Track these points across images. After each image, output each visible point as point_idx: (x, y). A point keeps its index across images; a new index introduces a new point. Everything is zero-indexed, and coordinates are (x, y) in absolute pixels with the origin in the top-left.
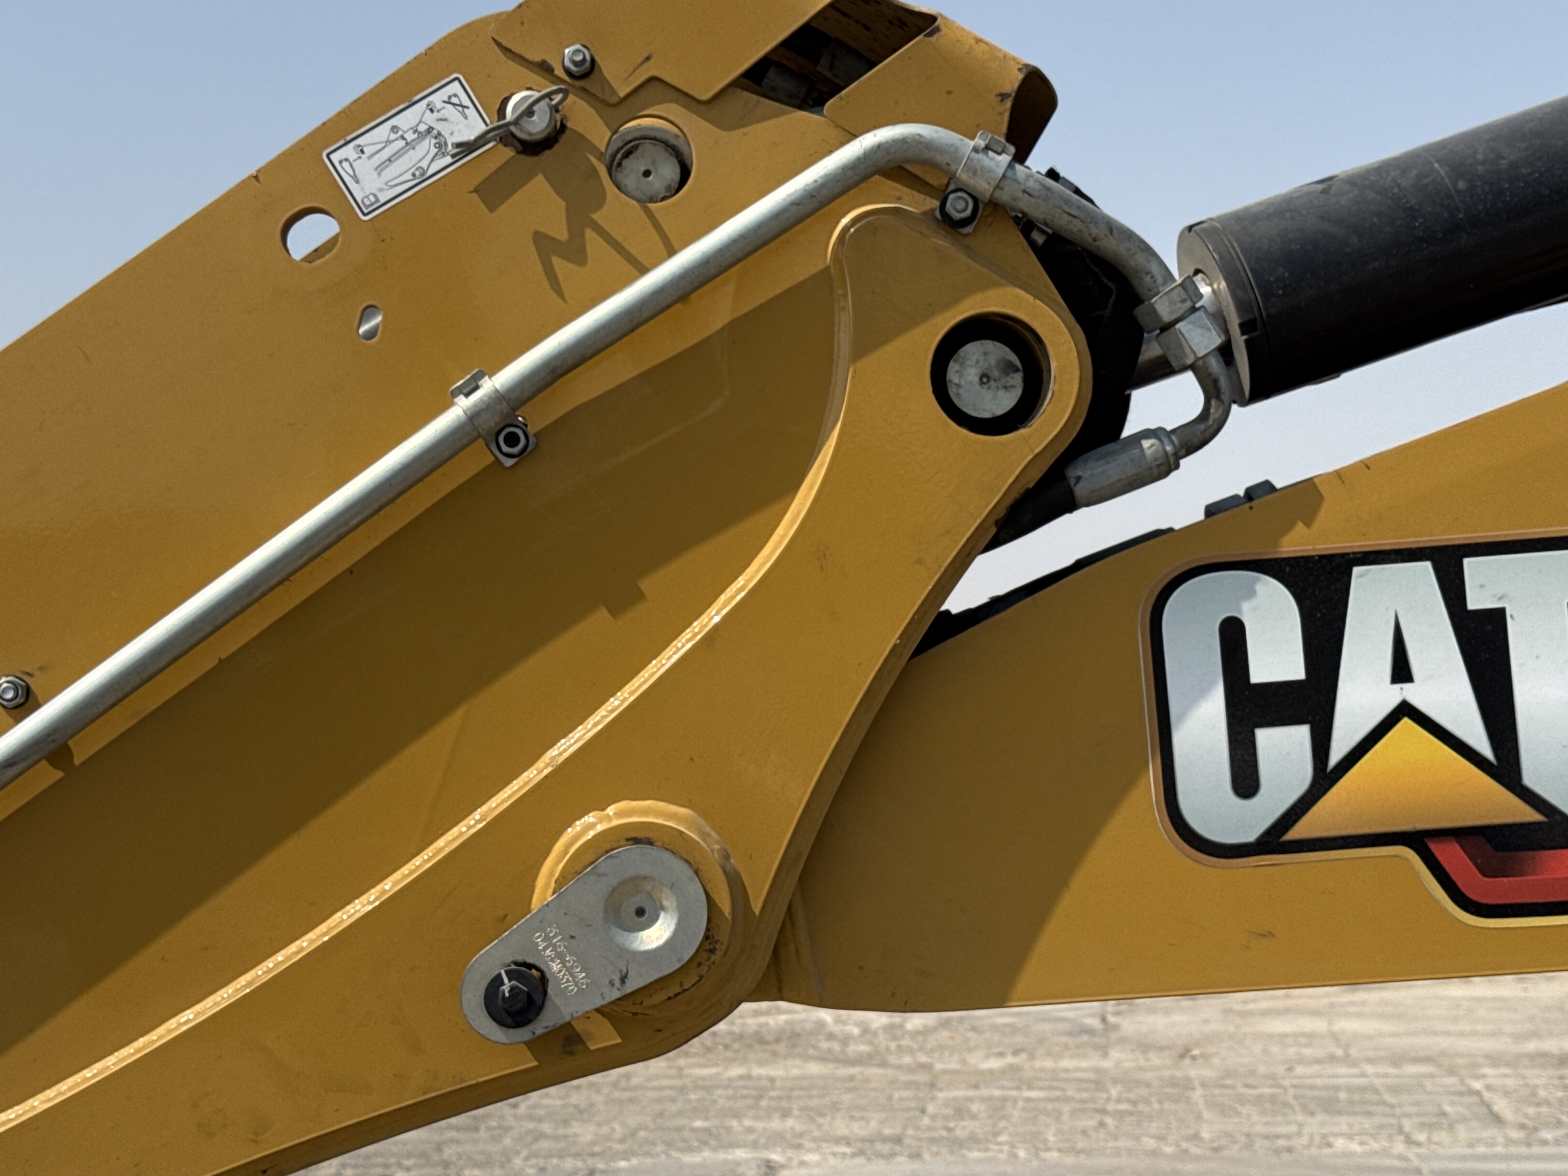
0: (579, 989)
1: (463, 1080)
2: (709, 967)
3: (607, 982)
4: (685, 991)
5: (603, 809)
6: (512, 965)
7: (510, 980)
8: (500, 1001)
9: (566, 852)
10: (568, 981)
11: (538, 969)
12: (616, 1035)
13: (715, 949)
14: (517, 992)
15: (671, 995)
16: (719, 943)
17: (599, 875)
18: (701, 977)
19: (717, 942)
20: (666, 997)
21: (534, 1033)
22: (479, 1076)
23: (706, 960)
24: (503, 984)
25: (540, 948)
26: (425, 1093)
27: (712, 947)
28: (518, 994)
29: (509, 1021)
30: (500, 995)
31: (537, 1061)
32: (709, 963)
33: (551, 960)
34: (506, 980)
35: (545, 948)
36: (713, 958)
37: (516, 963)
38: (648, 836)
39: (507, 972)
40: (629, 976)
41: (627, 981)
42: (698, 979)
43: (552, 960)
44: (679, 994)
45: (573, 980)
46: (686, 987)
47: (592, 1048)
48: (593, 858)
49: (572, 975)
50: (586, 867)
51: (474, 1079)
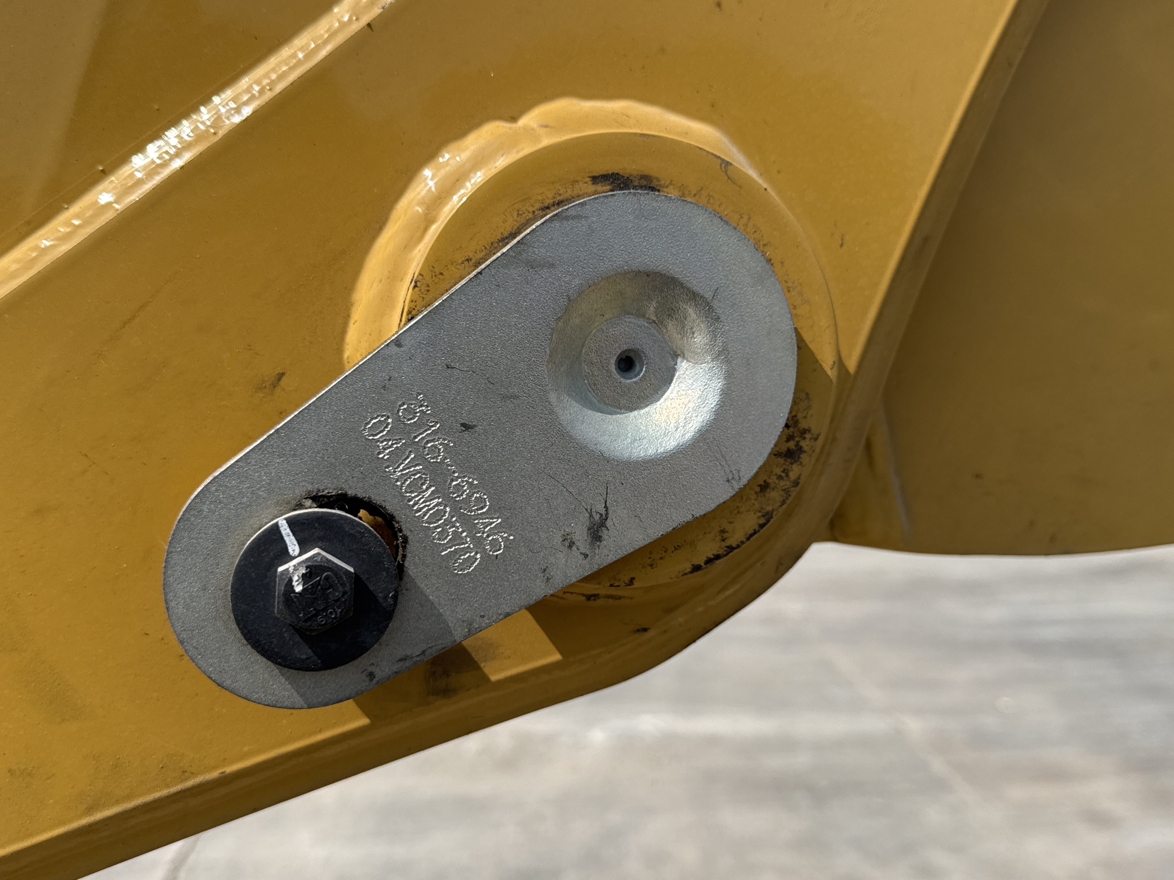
0: (486, 557)
1: (185, 774)
2: (787, 491)
3: (558, 539)
4: (731, 549)
5: (514, 119)
6: (309, 503)
7: (304, 546)
8: (277, 606)
9: (428, 220)
10: (457, 538)
11: (373, 509)
12: (551, 646)
13: (800, 450)
14: (327, 578)
15: (700, 560)
16: (808, 436)
17: (532, 265)
18: (768, 516)
19: (804, 432)
20: (688, 567)
21: (371, 675)
22: (225, 761)
23: (780, 478)
24: (285, 556)
25: (384, 456)
26: (90, 810)
27: (792, 444)
28: (328, 583)
29: (304, 652)
30: (280, 589)
31: (368, 715)
32: (785, 484)
33: (411, 488)
34: (293, 547)
35: (397, 456)
36: (795, 471)
37: (319, 500)
38: (647, 172)
39: (291, 522)
40: (609, 523)
41: (604, 534)
42: (762, 521)
43: (415, 487)
44: (718, 557)
45: (473, 538)
46: (733, 541)
47: (494, 678)
48: (508, 228)
49: (468, 522)
50: (493, 248)
51: (215, 768)
